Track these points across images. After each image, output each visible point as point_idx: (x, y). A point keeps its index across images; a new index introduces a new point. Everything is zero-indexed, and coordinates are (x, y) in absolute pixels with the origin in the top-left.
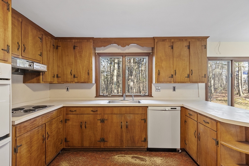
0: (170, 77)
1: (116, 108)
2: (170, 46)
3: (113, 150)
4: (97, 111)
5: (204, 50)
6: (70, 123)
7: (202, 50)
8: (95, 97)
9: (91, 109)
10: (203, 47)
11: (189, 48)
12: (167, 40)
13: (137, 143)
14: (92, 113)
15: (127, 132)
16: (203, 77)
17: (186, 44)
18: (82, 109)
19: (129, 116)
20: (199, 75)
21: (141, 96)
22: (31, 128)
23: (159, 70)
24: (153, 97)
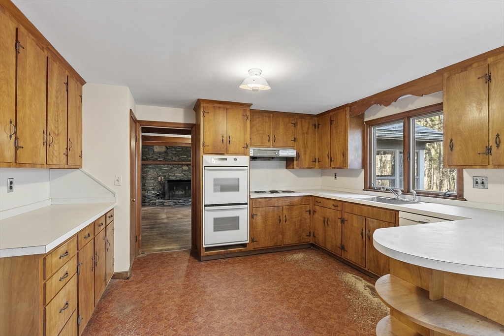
0: (483, 153)
1: (357, 205)
2: (482, 77)
3: (358, 269)
4: (337, 206)
6: (316, 216)
8: (363, 190)
9: (332, 202)
12: (475, 65)
13: (383, 270)
14: (333, 207)
15: (370, 247)
18: (325, 200)
19: (372, 222)
21: (438, 194)
22: (265, 205)
23: (451, 140)
24: (466, 200)
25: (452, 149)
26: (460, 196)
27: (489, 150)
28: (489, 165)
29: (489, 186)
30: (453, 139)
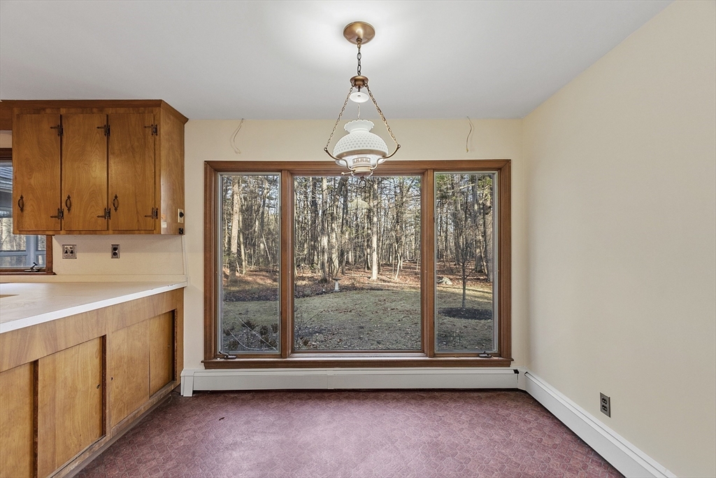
0: (55, 217)
2: (54, 128)
5: (150, 138)
7: (145, 139)
10: (147, 129)
11: (108, 132)
12: (48, 111)
16: (148, 216)
17: (98, 120)
20: (137, 212)
21: (23, 271)
23: (22, 197)
24: (55, 274)
25: (22, 210)
26: (49, 270)
27: (61, 212)
28: (61, 230)
29: (78, 255)
30: (24, 196)
